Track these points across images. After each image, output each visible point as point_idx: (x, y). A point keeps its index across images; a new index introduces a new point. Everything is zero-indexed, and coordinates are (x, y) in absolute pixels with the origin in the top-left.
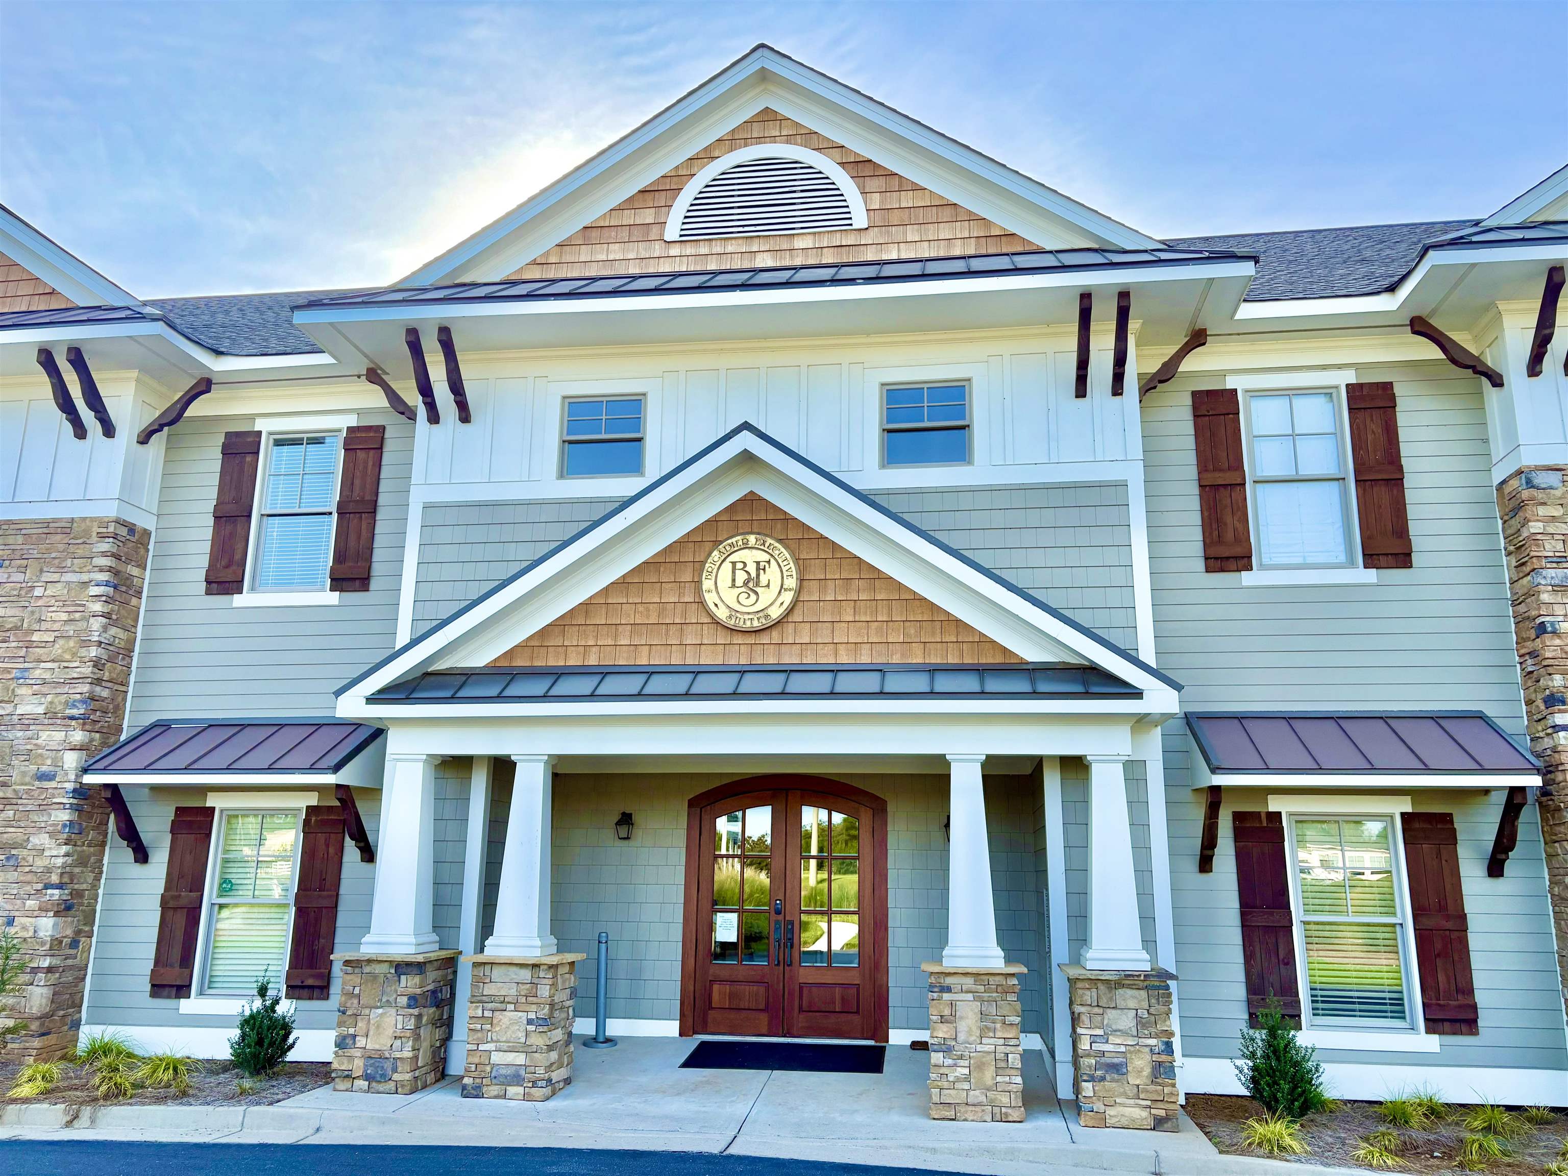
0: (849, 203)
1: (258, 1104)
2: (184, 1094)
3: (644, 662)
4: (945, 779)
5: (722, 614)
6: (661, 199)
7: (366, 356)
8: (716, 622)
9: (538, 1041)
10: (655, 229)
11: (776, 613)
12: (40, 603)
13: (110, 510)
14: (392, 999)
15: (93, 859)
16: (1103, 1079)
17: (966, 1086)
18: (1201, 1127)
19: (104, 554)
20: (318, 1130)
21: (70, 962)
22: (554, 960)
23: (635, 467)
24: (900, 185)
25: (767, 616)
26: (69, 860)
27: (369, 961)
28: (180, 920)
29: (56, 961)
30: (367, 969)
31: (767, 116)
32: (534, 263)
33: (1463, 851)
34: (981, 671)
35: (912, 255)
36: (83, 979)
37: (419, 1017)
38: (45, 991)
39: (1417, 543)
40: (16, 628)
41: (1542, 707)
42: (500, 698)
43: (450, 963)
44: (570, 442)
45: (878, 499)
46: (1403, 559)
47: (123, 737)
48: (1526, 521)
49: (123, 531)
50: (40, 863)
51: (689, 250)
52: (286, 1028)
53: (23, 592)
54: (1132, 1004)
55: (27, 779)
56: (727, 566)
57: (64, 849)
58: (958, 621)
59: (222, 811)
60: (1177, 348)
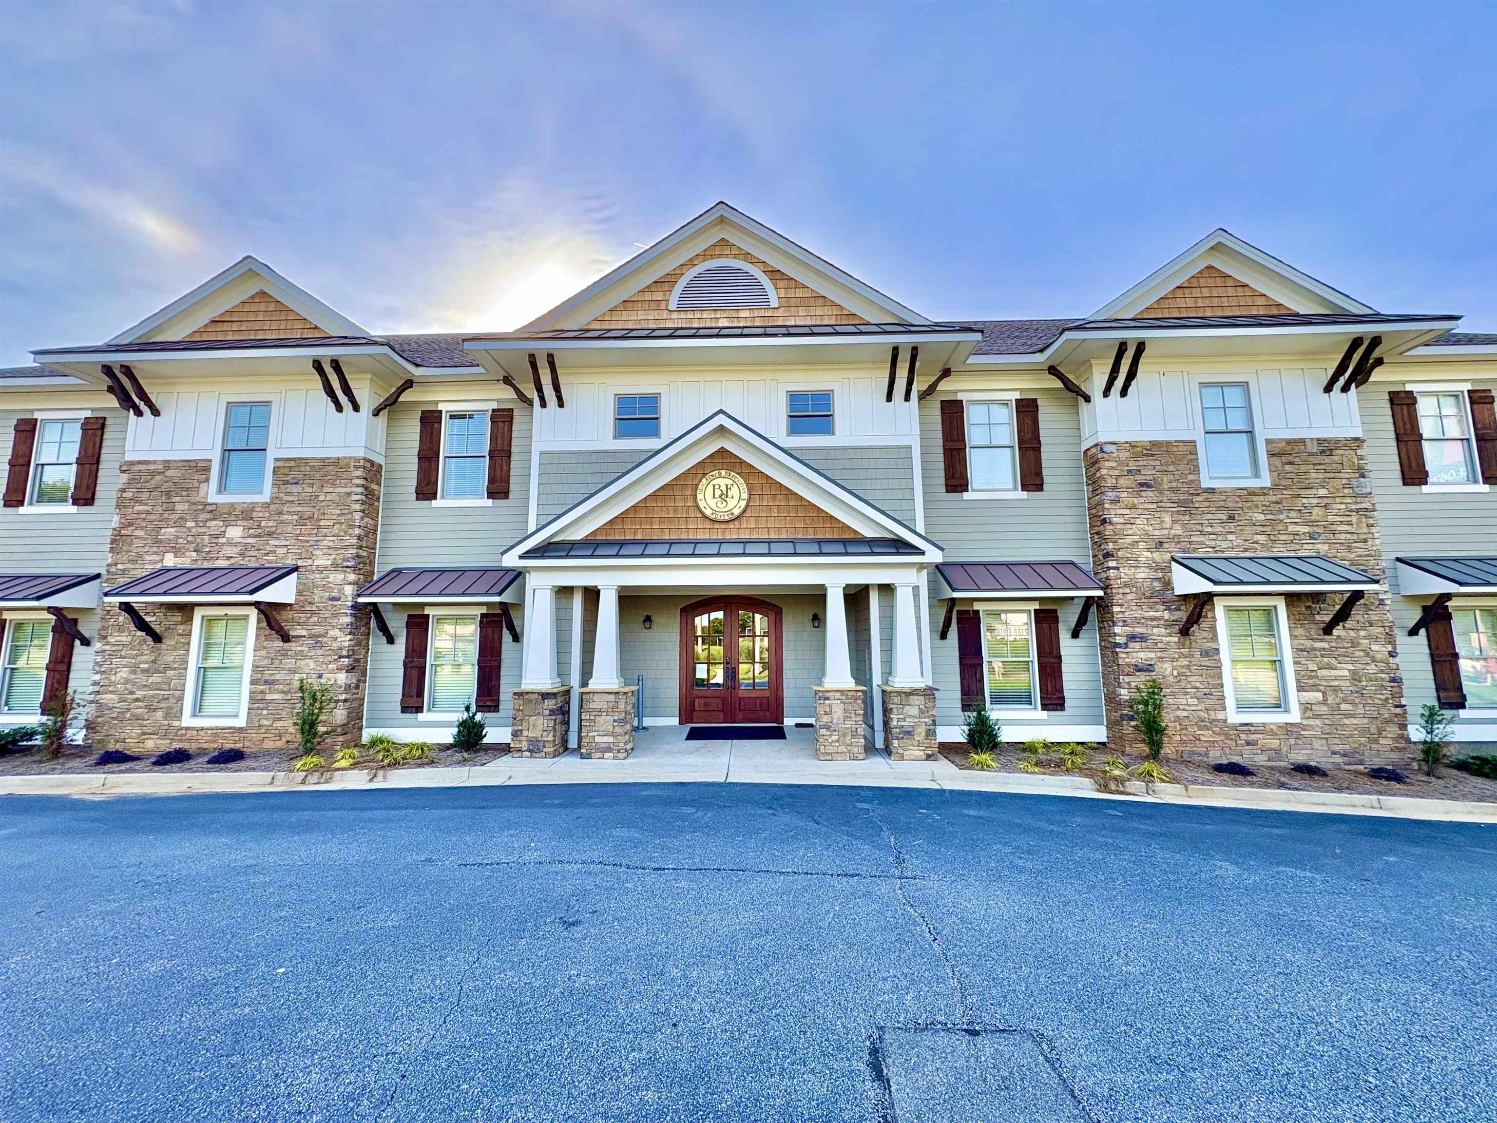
0: (768, 293)
1: (475, 765)
2: (433, 762)
3: (667, 537)
4: (823, 597)
5: (708, 512)
6: (666, 287)
7: (503, 369)
8: (705, 517)
9: (619, 730)
10: (664, 303)
11: (737, 512)
12: (323, 504)
13: (360, 453)
14: (541, 711)
15: (364, 642)
16: (903, 738)
17: (837, 744)
18: (946, 758)
19: (358, 477)
20: (510, 778)
21: (355, 696)
22: (626, 689)
23: (655, 433)
24: (796, 284)
25: (732, 514)
26: (352, 643)
27: (527, 693)
28: (414, 673)
29: (348, 696)
30: (526, 697)
31: (723, 242)
32: (596, 320)
33: (1061, 626)
34: (844, 542)
35: (802, 323)
36: (363, 705)
37: (555, 720)
38: (343, 711)
39: (1046, 479)
40: (310, 518)
41: (1102, 558)
42: (592, 556)
43: (568, 692)
44: (619, 419)
45: (792, 452)
46: (1039, 487)
47: (375, 578)
48: (1099, 469)
49: (368, 465)
50: (335, 645)
51: (683, 315)
52: (481, 726)
53: (313, 498)
54: (917, 703)
55: (324, 600)
56: (710, 487)
57: (349, 637)
58: (831, 516)
59: (433, 616)
60: (936, 378)
